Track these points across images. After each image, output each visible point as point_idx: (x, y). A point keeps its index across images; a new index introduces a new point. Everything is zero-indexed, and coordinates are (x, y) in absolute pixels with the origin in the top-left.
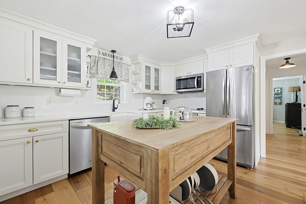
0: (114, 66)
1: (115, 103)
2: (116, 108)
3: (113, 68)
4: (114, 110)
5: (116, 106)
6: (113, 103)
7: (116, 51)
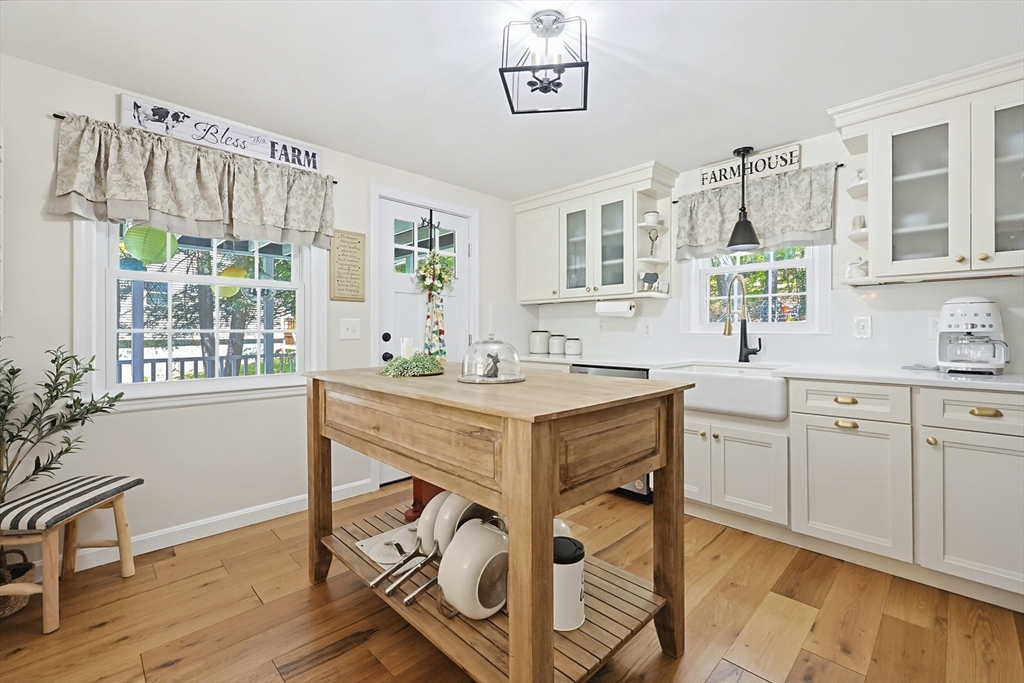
0: (745, 203)
1: (748, 332)
2: (754, 352)
3: (743, 209)
4: (744, 358)
5: (753, 344)
6: (740, 332)
7: (752, 148)
